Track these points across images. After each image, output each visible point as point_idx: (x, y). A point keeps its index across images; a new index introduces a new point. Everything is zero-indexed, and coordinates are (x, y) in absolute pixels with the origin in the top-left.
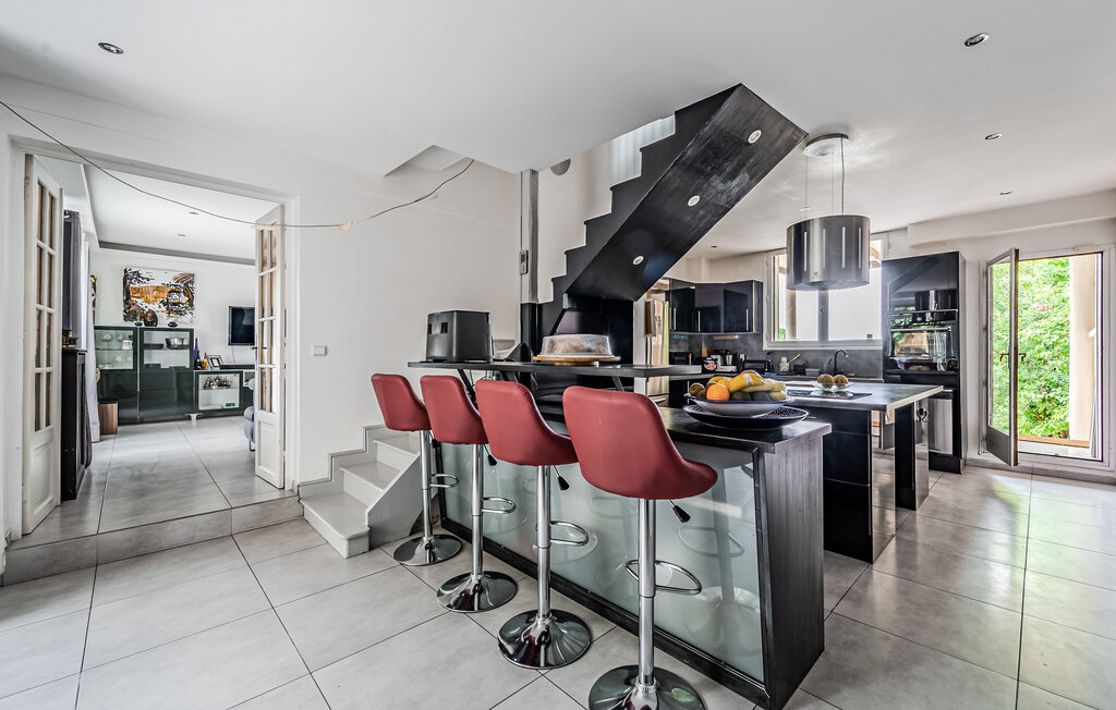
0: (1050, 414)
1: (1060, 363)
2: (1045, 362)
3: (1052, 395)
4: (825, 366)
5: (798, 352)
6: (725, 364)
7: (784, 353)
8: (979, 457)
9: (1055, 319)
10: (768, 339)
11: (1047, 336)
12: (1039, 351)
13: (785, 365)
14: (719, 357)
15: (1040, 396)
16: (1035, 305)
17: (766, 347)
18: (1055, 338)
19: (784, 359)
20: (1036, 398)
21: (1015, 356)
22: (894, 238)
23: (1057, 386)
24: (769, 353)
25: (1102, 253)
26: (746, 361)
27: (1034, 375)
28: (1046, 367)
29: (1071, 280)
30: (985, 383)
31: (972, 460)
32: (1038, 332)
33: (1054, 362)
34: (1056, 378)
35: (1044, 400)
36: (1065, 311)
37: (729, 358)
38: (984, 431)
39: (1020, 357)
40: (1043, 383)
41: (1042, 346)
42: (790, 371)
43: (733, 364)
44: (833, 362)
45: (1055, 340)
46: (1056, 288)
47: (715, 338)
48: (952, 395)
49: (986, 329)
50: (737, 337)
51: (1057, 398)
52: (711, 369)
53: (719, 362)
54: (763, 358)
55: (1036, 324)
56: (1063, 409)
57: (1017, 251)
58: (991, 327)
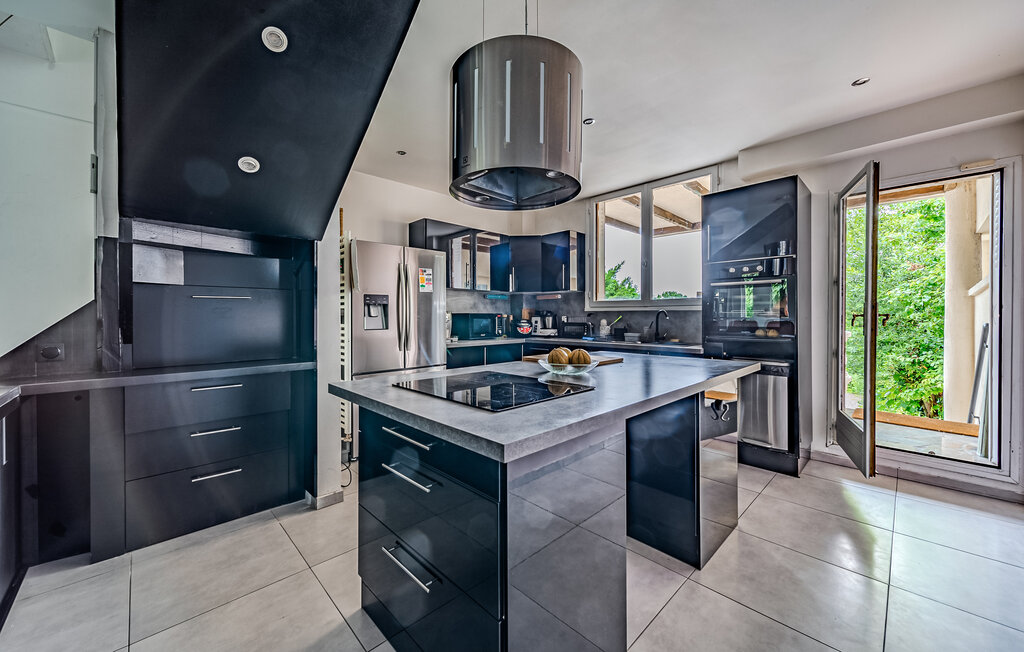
0: (920, 377)
1: (931, 325)
2: (915, 324)
3: (922, 358)
4: (646, 329)
5: (620, 313)
6: (544, 327)
7: (606, 314)
8: (827, 450)
9: (925, 278)
10: (591, 299)
11: (918, 296)
12: (909, 313)
13: (605, 329)
14: (538, 319)
15: (908, 359)
16: (905, 265)
17: (588, 308)
18: (927, 298)
19: (604, 322)
20: (905, 361)
21: (873, 318)
22: (724, 171)
23: (928, 349)
24: (590, 314)
25: (1001, 170)
26: (568, 324)
27: (903, 337)
28: (916, 329)
29: (946, 236)
30: (835, 353)
31: (819, 453)
32: (908, 291)
33: (924, 324)
34: (926, 341)
35: (913, 363)
36: (938, 269)
37: (549, 320)
38: (834, 416)
39: (880, 320)
40: (913, 346)
41: (912, 307)
42: (611, 334)
43: (553, 327)
44: (654, 325)
45: (926, 300)
46: (929, 244)
47: (539, 298)
48: (787, 371)
49: (836, 283)
50: (559, 297)
51: (929, 361)
52: (525, 333)
53: (539, 325)
54: (583, 320)
55: (906, 284)
56: (934, 373)
57: (877, 166)
58: (844, 278)
